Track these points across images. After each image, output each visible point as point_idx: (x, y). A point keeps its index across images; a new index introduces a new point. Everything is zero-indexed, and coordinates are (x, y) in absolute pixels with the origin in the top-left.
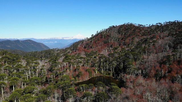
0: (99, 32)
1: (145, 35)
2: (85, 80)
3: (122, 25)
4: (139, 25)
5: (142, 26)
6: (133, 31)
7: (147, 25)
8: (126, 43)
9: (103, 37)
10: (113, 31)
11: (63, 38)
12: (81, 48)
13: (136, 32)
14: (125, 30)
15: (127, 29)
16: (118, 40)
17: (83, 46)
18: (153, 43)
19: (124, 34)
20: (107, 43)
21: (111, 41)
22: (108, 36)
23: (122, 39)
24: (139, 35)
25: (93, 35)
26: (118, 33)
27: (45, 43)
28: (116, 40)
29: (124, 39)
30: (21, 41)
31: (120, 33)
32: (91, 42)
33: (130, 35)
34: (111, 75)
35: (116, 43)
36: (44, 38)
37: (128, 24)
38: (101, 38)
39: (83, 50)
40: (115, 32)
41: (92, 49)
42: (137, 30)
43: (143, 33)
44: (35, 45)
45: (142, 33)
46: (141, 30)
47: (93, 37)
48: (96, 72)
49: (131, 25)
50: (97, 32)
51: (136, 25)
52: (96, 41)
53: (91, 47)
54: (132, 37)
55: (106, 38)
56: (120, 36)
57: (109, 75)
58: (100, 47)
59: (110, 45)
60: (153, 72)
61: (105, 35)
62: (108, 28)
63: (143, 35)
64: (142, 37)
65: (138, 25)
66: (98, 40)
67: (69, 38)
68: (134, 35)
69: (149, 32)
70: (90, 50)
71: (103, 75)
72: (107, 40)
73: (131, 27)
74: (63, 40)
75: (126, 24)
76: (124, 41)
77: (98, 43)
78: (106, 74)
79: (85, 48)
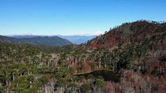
0: (112, 29)
1: (158, 32)
2: (87, 73)
3: (135, 22)
4: (153, 21)
5: (156, 23)
6: (146, 27)
7: (161, 21)
8: (137, 39)
9: (115, 34)
10: (126, 28)
11: (84, 35)
12: (94, 44)
13: (149, 29)
14: (138, 27)
15: (140, 26)
16: (130, 37)
17: (96, 42)
18: (161, 40)
19: (136, 30)
20: (119, 40)
21: (123, 37)
22: (121, 32)
23: (134, 36)
24: (151, 32)
25: (106, 31)
26: (130, 30)
27: (69, 40)
28: (128, 36)
29: (136, 36)
30: (50, 37)
31: (132, 30)
32: (104, 38)
33: (142, 31)
34: (113, 70)
35: (128, 39)
36: (69, 35)
37: (141, 21)
38: (114, 34)
39: (95, 46)
40: (127, 29)
41: (104, 44)
42: (149, 27)
43: (156, 30)
44: (61, 41)
45: (154, 30)
46: (154, 27)
47: (106, 34)
48: (100, 66)
49: (145, 22)
50: (111, 29)
51: (150, 22)
52: (108, 38)
53: (103, 43)
54: (144, 34)
55: (118, 35)
56: (132, 33)
57: (112, 69)
58: (111, 43)
59: (122, 41)
60: (152, 69)
61: (118, 31)
62: (122, 25)
63: (156, 32)
64: (155, 33)
65: (151, 22)
66: (111, 36)
67: (90, 35)
68: (147, 31)
69: (162, 29)
70: (101, 46)
71: (106, 70)
72: (119, 37)
73: (144, 24)
74: (84, 37)
75: (139, 21)
76: (135, 38)
77: (110, 40)
78: (109, 69)
79: (98, 43)
